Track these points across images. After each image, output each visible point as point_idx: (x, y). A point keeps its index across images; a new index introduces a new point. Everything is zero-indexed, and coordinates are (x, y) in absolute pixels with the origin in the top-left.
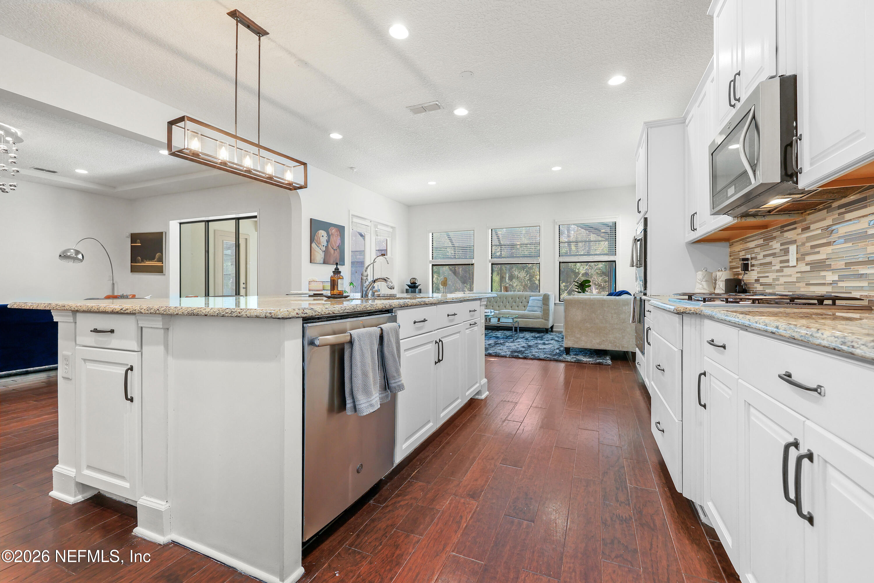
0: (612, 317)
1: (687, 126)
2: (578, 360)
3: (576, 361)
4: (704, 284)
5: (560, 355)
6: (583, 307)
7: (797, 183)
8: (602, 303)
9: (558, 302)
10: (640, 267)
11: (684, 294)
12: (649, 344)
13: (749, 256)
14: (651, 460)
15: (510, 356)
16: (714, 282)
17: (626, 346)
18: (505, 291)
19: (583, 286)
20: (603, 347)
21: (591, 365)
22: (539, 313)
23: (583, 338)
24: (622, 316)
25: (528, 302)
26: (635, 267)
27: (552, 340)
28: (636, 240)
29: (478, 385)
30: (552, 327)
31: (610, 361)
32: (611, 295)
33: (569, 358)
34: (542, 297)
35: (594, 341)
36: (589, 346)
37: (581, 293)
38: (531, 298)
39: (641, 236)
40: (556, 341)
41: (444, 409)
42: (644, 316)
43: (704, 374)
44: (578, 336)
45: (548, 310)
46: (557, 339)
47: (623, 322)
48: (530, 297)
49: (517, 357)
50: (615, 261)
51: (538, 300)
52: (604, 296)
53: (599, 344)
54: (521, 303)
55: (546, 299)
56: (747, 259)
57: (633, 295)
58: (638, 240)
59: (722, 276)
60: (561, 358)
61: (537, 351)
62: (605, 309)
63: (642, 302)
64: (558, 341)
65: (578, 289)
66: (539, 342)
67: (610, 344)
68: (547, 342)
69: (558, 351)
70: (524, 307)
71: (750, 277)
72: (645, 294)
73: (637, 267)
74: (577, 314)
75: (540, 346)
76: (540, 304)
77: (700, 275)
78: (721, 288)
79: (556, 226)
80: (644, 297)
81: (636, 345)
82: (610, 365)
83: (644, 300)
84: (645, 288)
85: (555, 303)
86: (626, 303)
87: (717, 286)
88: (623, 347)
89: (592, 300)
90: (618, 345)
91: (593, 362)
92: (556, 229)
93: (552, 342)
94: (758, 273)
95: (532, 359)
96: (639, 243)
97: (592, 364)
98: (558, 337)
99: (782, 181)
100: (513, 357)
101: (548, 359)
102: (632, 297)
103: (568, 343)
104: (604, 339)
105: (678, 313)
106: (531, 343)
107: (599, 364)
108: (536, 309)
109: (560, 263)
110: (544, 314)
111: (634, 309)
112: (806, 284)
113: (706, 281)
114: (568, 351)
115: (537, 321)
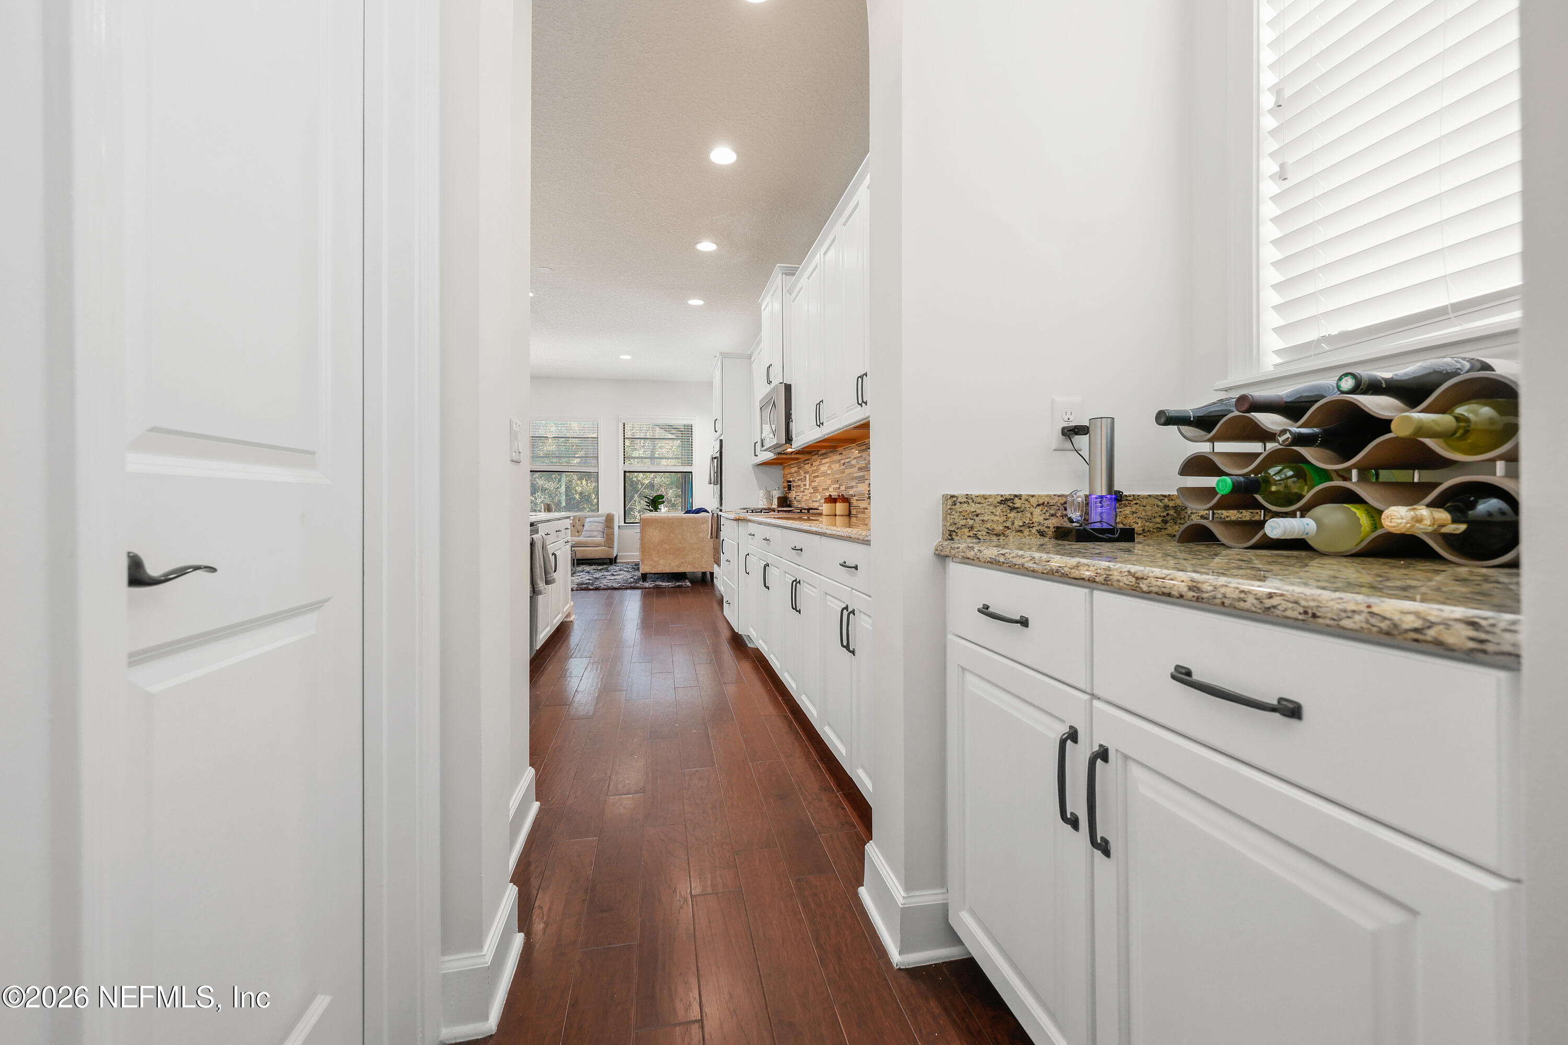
0: (691, 536)
1: (752, 363)
2: (657, 585)
3: (654, 586)
4: (764, 500)
5: (636, 581)
6: (661, 527)
7: (791, 445)
8: (680, 521)
9: (623, 524)
10: (717, 484)
11: (745, 509)
12: (723, 554)
13: (791, 479)
14: (725, 634)
15: (578, 589)
16: (769, 498)
17: (704, 566)
18: (546, 511)
19: (655, 503)
20: (681, 569)
21: (671, 589)
22: (599, 539)
23: (662, 561)
24: (701, 535)
25: (583, 526)
26: (712, 485)
27: (620, 570)
28: (713, 458)
29: (560, 615)
30: (616, 557)
31: (689, 583)
32: (689, 513)
33: (646, 585)
34: (604, 518)
35: (673, 564)
36: (667, 570)
37: (652, 511)
38: (588, 520)
39: (718, 455)
40: (626, 571)
41: (555, 618)
42: (720, 531)
43: (748, 554)
44: (656, 559)
45: (613, 534)
46: (626, 569)
47: (702, 541)
48: (586, 518)
49: (587, 589)
50: (691, 472)
51: (598, 522)
52: (680, 514)
53: (678, 566)
54: (574, 526)
55: (609, 519)
56: (790, 482)
57: (710, 512)
58: (715, 458)
59: (776, 494)
60: (638, 585)
61: (608, 581)
62: (684, 528)
63: (719, 517)
64: (628, 571)
65: (649, 506)
66: (606, 573)
67: (689, 566)
68: (615, 573)
69: (632, 580)
70: (578, 532)
71: (792, 495)
72: (721, 511)
73: (714, 484)
74: (655, 535)
75: (609, 577)
76: (600, 527)
77: (762, 493)
78: (775, 505)
79: (620, 424)
80: (720, 513)
81: (714, 561)
82: (689, 587)
83: (720, 516)
84: (721, 505)
85: (619, 526)
86: (704, 521)
87: (773, 503)
88: (702, 568)
89: (670, 519)
90: (697, 566)
91: (672, 586)
92: (620, 428)
93: (621, 572)
94: (796, 492)
95: (605, 589)
96: (716, 460)
97: (671, 587)
98: (627, 568)
99: (786, 443)
100: (582, 589)
101: (624, 587)
102: (710, 515)
103: (645, 569)
104: (683, 561)
105: (735, 520)
106: (597, 575)
107: (679, 586)
108: (595, 533)
109: (625, 472)
110: (607, 539)
111: (712, 525)
112: (812, 501)
113: (766, 498)
114: (644, 577)
115: (598, 550)
